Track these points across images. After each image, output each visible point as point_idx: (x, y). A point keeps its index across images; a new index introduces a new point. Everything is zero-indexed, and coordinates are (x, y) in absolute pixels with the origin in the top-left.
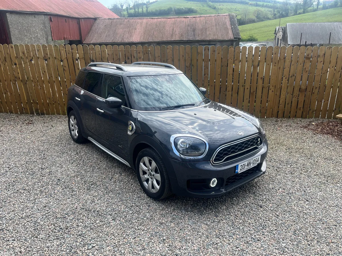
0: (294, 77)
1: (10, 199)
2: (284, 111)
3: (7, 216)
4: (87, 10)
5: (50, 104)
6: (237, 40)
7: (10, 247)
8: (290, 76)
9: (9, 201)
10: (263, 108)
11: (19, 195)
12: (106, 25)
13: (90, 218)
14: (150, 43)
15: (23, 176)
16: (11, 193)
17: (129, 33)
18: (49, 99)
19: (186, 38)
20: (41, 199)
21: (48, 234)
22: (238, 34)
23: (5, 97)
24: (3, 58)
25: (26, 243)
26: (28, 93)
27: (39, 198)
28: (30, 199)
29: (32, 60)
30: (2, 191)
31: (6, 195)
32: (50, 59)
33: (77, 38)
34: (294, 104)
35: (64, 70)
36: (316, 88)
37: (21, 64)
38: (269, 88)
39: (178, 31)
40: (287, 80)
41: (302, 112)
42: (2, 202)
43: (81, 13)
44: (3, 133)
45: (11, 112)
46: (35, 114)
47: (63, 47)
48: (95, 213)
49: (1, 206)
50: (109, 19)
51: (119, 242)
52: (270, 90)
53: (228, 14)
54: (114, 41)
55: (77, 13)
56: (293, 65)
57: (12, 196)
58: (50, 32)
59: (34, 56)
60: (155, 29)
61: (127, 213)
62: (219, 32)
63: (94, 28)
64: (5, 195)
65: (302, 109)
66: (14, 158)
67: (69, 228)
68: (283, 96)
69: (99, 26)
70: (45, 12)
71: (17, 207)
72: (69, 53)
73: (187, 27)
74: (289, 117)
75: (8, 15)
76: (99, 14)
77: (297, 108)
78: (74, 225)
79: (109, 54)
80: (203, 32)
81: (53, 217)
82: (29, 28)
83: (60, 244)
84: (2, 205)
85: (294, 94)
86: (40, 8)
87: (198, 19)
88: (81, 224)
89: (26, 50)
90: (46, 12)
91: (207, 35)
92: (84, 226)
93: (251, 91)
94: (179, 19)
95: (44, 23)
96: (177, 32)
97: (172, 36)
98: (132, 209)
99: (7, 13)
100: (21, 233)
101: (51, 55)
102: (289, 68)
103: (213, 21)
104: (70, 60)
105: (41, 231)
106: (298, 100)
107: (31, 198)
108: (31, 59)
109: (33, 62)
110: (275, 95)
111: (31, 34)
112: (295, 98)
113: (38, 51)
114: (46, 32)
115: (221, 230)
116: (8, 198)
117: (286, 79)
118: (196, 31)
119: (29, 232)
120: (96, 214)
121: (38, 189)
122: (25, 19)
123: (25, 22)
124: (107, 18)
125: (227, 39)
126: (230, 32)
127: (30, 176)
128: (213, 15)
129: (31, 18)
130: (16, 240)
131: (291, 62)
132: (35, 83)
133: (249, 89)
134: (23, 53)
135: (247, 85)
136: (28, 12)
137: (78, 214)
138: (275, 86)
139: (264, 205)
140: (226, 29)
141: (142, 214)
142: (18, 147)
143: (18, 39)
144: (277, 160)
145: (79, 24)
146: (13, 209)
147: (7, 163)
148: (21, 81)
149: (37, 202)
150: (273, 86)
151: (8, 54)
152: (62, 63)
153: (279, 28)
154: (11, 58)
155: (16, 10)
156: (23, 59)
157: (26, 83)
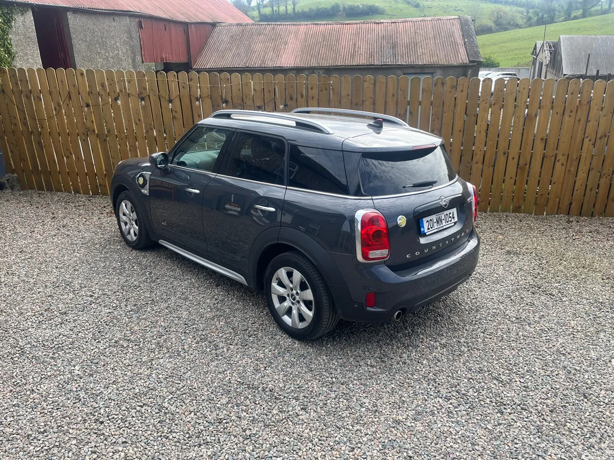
0: (606, 139)
1: (104, 358)
2: (583, 203)
3: (105, 392)
4: (200, 9)
6: (475, 66)
7: (120, 456)
8: (599, 136)
9: (103, 363)
10: (542, 195)
11: (120, 352)
12: (232, 37)
13: (259, 404)
14: (312, 70)
15: (122, 313)
16: (105, 347)
17: (274, 50)
19: (379, 60)
20: (161, 361)
21: (187, 433)
22: (477, 53)
24: (66, 95)
25: (149, 449)
26: (108, 157)
27: (158, 358)
28: (141, 359)
29: (118, 99)
30: (87, 342)
31: (96, 350)
32: (149, 97)
33: (183, 59)
34: (603, 189)
35: (174, 118)
37: (97, 106)
38: (556, 158)
39: (363, 48)
40: (593, 145)
42: (90, 364)
43: (190, 13)
44: (69, 230)
45: (77, 191)
47: (175, 76)
48: (267, 393)
49: (91, 373)
50: (237, 25)
51: (325, 456)
52: (557, 163)
53: (457, 17)
54: (247, 65)
55: (183, 14)
56: (605, 116)
57: (108, 353)
58: (140, 47)
59: (121, 91)
60: (322, 44)
61: (326, 397)
62: (441, 51)
63: (211, 41)
64: (94, 351)
66: (98, 278)
67: (224, 421)
68: (582, 175)
69: (220, 38)
70: (131, 12)
71: (121, 375)
72: (183, 87)
73: (380, 41)
74: (592, 216)
75: (70, 16)
76: (219, 15)
77: (608, 197)
78: (231, 415)
79: (257, 89)
80: (410, 51)
81: (190, 398)
82: (104, 39)
83: (214, 455)
84: (92, 370)
85: (604, 172)
86: (122, 3)
87: (401, 25)
88: (245, 414)
89: (108, 80)
90: (133, 12)
91: (418, 56)
92: (251, 419)
93: (521, 163)
94: (364, 26)
95: (129, 32)
96: (362, 51)
97: (353, 56)
98: (334, 389)
99: (68, 11)
100: (136, 429)
101: (151, 89)
102: (598, 121)
103: (430, 29)
104: (186, 101)
105: (173, 425)
107: (144, 358)
108: (116, 96)
109: (119, 102)
110: (567, 173)
111: (106, 50)
112: (606, 178)
113: (129, 82)
114: (132, 47)
115: (518, 442)
116: (101, 357)
117: (591, 142)
118: (398, 47)
119: (151, 426)
120: (268, 396)
121: (153, 341)
122: (98, 24)
123: (97, 29)
124: (234, 22)
125: (455, 64)
126: (462, 50)
127: (134, 315)
128: (429, 19)
129: (107, 23)
130: (130, 442)
132: (122, 139)
133: (516, 160)
134: (103, 85)
135: (514, 152)
136: (102, 10)
137: (235, 394)
138: (568, 154)
139: (591, 392)
140: (454, 44)
141: (354, 399)
142: (100, 258)
143: (86, 59)
144: (591, 301)
145: (187, 33)
146: (114, 379)
147: (87, 288)
148: (97, 136)
149: (155, 365)
150: (563, 155)
151: (74, 86)
152: (170, 105)
153: (543, 44)
154: (79, 94)
155: (83, 6)
156: (102, 95)
157: (106, 141)
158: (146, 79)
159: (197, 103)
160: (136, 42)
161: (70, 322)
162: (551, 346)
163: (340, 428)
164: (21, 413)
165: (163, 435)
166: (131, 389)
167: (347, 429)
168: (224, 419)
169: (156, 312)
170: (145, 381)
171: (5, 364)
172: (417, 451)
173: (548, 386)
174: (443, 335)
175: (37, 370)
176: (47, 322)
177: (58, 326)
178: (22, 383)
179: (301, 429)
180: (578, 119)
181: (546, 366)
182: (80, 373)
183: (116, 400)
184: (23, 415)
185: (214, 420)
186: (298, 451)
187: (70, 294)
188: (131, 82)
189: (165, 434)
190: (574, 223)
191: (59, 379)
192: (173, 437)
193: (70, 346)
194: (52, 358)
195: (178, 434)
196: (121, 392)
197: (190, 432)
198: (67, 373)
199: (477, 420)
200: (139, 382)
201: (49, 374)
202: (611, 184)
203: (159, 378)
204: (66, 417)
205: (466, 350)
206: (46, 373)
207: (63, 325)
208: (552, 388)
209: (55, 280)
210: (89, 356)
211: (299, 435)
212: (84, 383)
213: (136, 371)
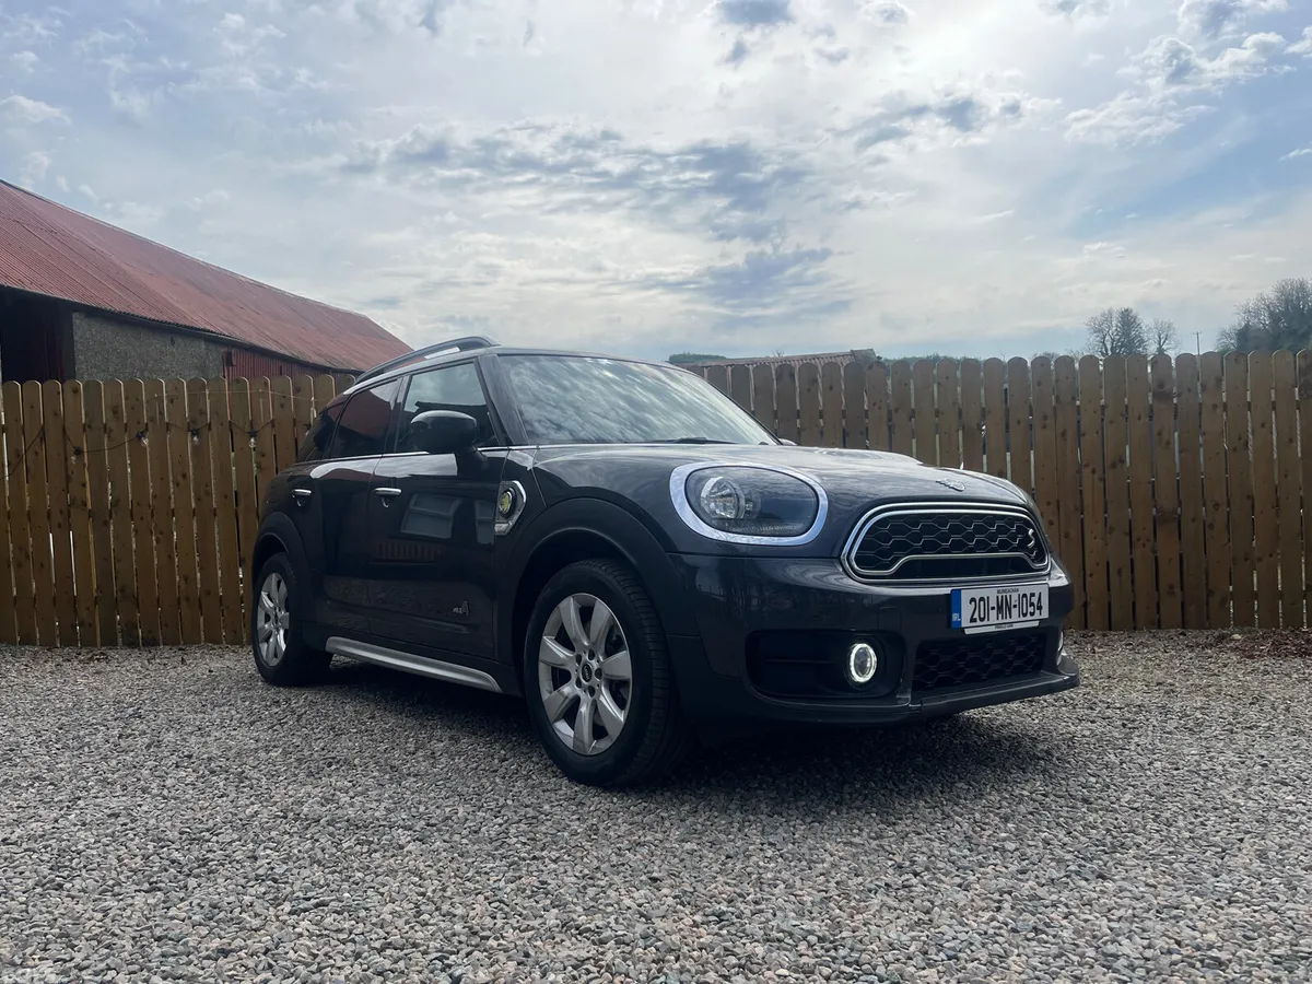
2: (1109, 604)
5: (187, 599)
8: (1108, 462)
18: (186, 579)
24: (36, 432)
29: (144, 436)
32: (210, 429)
34: (1145, 572)
35: (257, 466)
36: (1216, 505)
37: (97, 452)
40: (1100, 479)
41: (1183, 604)
45: (29, 643)
46: (122, 646)
47: (266, 384)
55: (319, 355)
56: (1111, 422)
59: (152, 419)
65: (1177, 590)
68: (1094, 543)
70: (211, 332)
74: (1135, 628)
75: (78, 320)
77: (1157, 589)
85: (1136, 534)
89: (126, 399)
90: (214, 333)
95: (202, 368)
99: (75, 310)
101: (215, 412)
104: (286, 431)
108: (140, 431)
109: (146, 441)
112: (1144, 547)
113: (172, 401)
117: (1096, 476)
122: (137, 344)
123: (133, 353)
129: (156, 345)
131: (1103, 414)
132: (142, 519)
134: (116, 411)
136: (149, 319)
138: (1058, 501)
148: (91, 514)
150: (1049, 503)
152: (252, 440)
154: (64, 430)
155: (109, 308)
156: (111, 430)
157: (106, 524)
158: (207, 392)
188: (175, 401)
202: (1156, 558)
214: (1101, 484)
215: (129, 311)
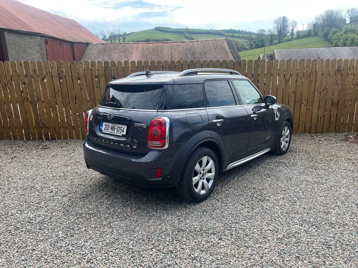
0: (326, 90)
1: (77, 225)
2: (317, 126)
3: (86, 245)
4: (78, 35)
5: (63, 127)
8: (322, 89)
9: (77, 228)
11: (86, 221)
12: (99, 50)
17: (125, 57)
18: (62, 121)
20: (116, 223)
22: (239, 57)
23: (8, 121)
24: (10, 77)
26: (37, 115)
27: (113, 222)
28: (102, 223)
31: (69, 221)
32: (65, 77)
34: (327, 118)
35: (81, 88)
36: (348, 101)
37: (31, 83)
38: (301, 102)
41: (335, 126)
42: (69, 230)
43: (73, 37)
44: (19, 159)
45: (15, 138)
46: (44, 140)
47: (82, 63)
50: (102, 44)
52: (302, 104)
53: (225, 39)
55: (69, 37)
56: (325, 78)
58: (46, 54)
59: (47, 74)
60: (153, 53)
62: (219, 56)
63: (86, 53)
65: (334, 123)
66: (51, 183)
67: (174, 252)
68: (315, 111)
69: (91, 52)
70: (41, 34)
71: (93, 234)
72: (87, 70)
73: (185, 51)
74: (323, 133)
75: (6, 34)
76: (90, 40)
77: (330, 122)
78: (177, 248)
79: (133, 70)
80: (202, 56)
82: (26, 49)
84: (71, 233)
85: (327, 108)
87: (195, 43)
89: (38, 67)
91: (207, 59)
94: (175, 44)
95: (40, 45)
96: (176, 57)
97: (171, 60)
100: (118, 263)
101: (66, 72)
102: (321, 80)
103: (211, 45)
104: (89, 78)
106: (331, 114)
108: (43, 77)
109: (45, 80)
110: (307, 109)
112: (328, 111)
114: (42, 55)
117: (319, 93)
118: (195, 54)
119: (127, 260)
122: (22, 40)
123: (22, 43)
126: (231, 56)
129: (27, 39)
131: (323, 75)
134: (35, 71)
136: (25, 31)
138: (308, 100)
145: (72, 48)
146: (89, 236)
147: (46, 188)
148: (30, 102)
149: (114, 226)
150: (305, 100)
151: (16, 72)
152: (79, 81)
153: (264, 56)
154: (19, 77)
155: (14, 29)
156: (34, 77)
157: (36, 105)
158: (63, 66)
159: (96, 79)
160: (44, 51)
161: (43, 208)
162: (339, 193)
163: (248, 247)
164: (30, 264)
165: (137, 264)
166: (103, 241)
167: (252, 247)
168: (174, 251)
169: (100, 197)
170: (111, 235)
171: (7, 236)
172: (300, 253)
173: (350, 212)
174: (279, 193)
175: (32, 237)
176: (27, 209)
177: (36, 211)
178: (24, 246)
179: (225, 250)
180: (311, 80)
181: (343, 203)
182: (63, 236)
183: (96, 248)
184: (32, 265)
185: (167, 252)
186: (229, 262)
187: (36, 193)
188: (53, 68)
189: (139, 264)
190: (315, 137)
191: (50, 241)
192: (145, 265)
193: (49, 221)
194: (40, 229)
195: (147, 262)
196: (97, 243)
197: (155, 260)
198: (54, 237)
199: (323, 233)
200: (107, 236)
201: (41, 238)
203: (119, 233)
204: (65, 262)
205: (297, 199)
206: (39, 239)
207: (39, 210)
208: (352, 213)
209: (22, 186)
210: (65, 225)
211: (225, 254)
212: (69, 241)
213: (102, 230)
214: (320, 95)
215: (19, 29)
